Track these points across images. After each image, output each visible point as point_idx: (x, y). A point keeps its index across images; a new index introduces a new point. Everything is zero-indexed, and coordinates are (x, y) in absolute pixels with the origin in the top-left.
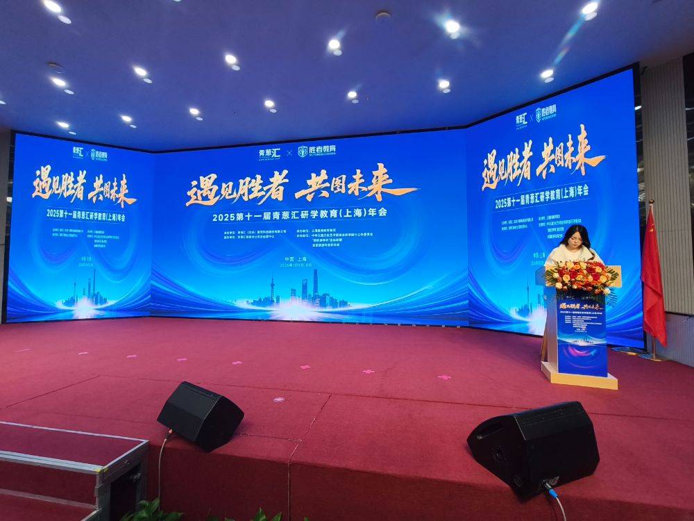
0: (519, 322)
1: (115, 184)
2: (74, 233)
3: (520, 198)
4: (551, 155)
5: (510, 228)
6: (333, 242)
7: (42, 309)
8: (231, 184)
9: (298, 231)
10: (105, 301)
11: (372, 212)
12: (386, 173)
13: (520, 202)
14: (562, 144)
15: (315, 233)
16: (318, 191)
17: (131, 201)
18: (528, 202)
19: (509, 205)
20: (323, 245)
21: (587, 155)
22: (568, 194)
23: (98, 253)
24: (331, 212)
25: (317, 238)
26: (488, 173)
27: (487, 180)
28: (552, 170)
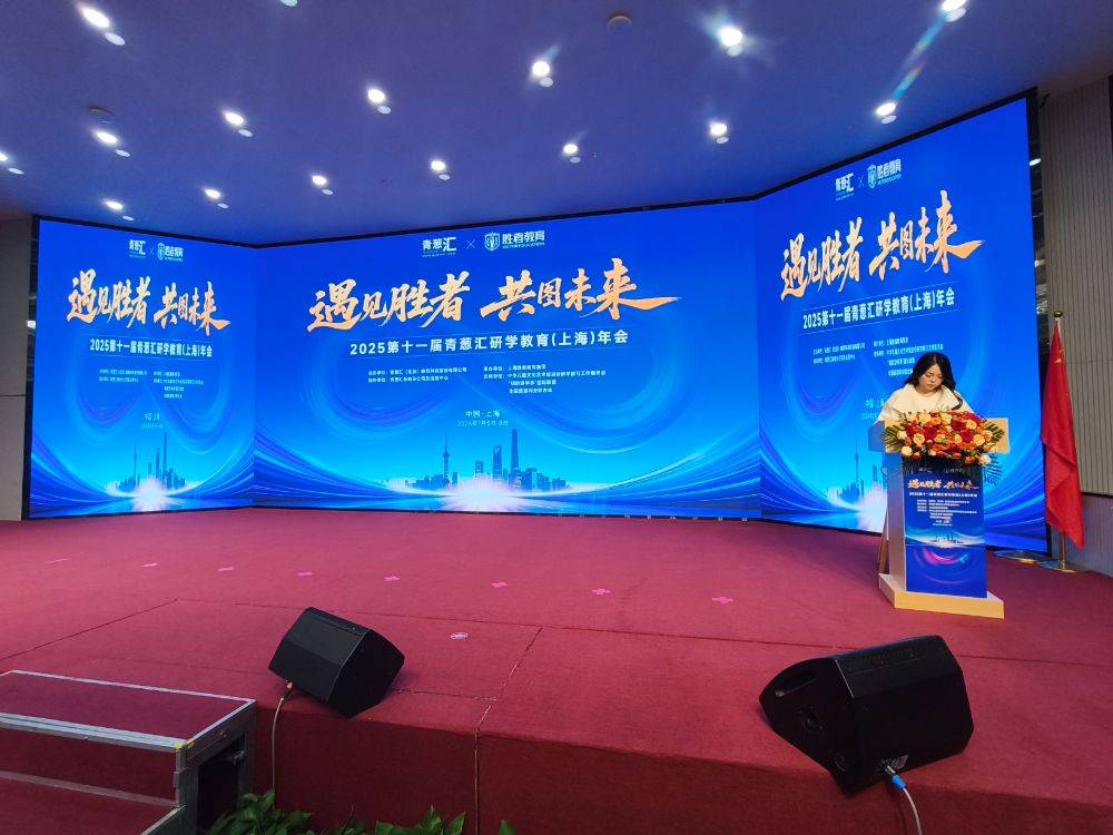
0: (843, 511)
1: (196, 297)
2: (132, 375)
3: (843, 312)
4: (893, 240)
5: (827, 359)
6: (542, 386)
7: (84, 496)
8: (378, 295)
9: (486, 369)
10: (182, 483)
11: (604, 337)
12: (626, 274)
13: (843, 318)
14: (911, 223)
15: (513, 372)
16: (517, 305)
17: (221, 324)
18: (855, 317)
19: (826, 322)
20: (526, 391)
21: (952, 240)
22: (921, 303)
23: (172, 409)
24: (539, 337)
25: (516, 379)
26: (791, 272)
27: (789, 283)
28: (896, 265)
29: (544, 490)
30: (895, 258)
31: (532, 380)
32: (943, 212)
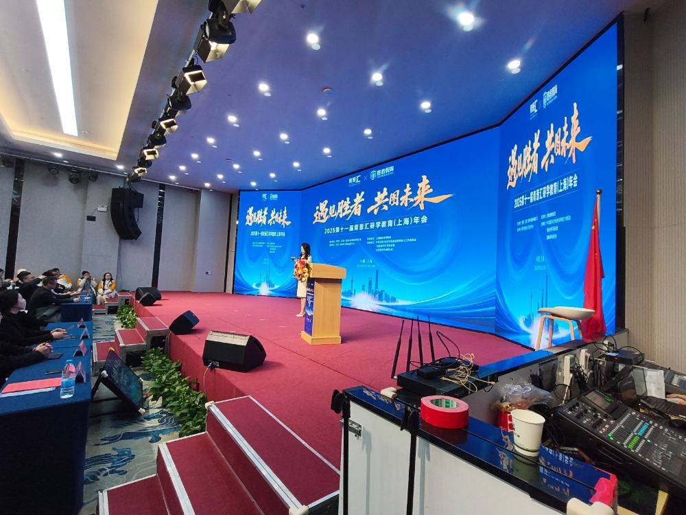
0: (524, 333)
1: (281, 213)
2: (261, 244)
3: (530, 196)
4: (552, 143)
6: (389, 247)
8: (334, 206)
9: (368, 239)
10: (273, 286)
11: (416, 220)
12: (428, 184)
13: (530, 200)
14: (560, 129)
15: (378, 240)
16: (381, 206)
17: (288, 223)
20: (383, 250)
22: (562, 187)
23: (272, 257)
24: (389, 222)
26: (511, 171)
27: (510, 178)
28: (552, 161)
29: (388, 302)
30: (552, 156)
31: (386, 244)
32: (574, 119)
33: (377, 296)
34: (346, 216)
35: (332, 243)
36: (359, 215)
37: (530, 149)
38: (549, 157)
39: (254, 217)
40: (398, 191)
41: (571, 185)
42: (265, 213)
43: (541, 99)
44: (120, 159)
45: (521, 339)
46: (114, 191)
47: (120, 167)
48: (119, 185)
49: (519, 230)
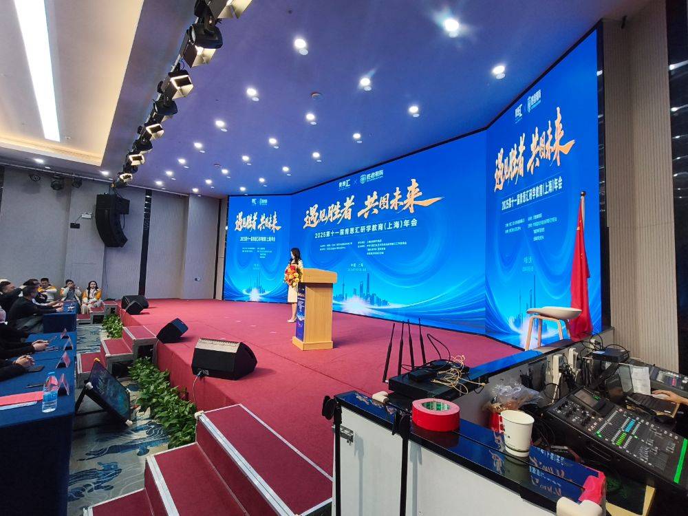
0: (514, 333)
1: (270, 218)
2: (252, 249)
3: (516, 198)
4: (537, 146)
6: (380, 251)
7: (236, 293)
8: (324, 210)
9: (359, 243)
11: (406, 223)
12: (417, 187)
13: (516, 202)
14: (544, 133)
15: (369, 244)
16: (371, 210)
17: (278, 228)
18: (522, 201)
20: (374, 253)
21: (563, 142)
22: (548, 189)
23: (262, 262)
24: (379, 225)
26: (498, 174)
27: (497, 181)
28: (538, 164)
29: (379, 305)
30: (537, 159)
31: (376, 248)
32: (558, 123)
33: (369, 299)
34: (337, 220)
35: (322, 248)
36: (349, 218)
37: (516, 153)
38: (535, 161)
39: (244, 222)
40: (388, 195)
41: (556, 187)
42: (255, 218)
43: (525, 104)
44: (105, 165)
45: (511, 339)
46: (99, 197)
47: (105, 173)
48: (104, 191)
49: (507, 231)
